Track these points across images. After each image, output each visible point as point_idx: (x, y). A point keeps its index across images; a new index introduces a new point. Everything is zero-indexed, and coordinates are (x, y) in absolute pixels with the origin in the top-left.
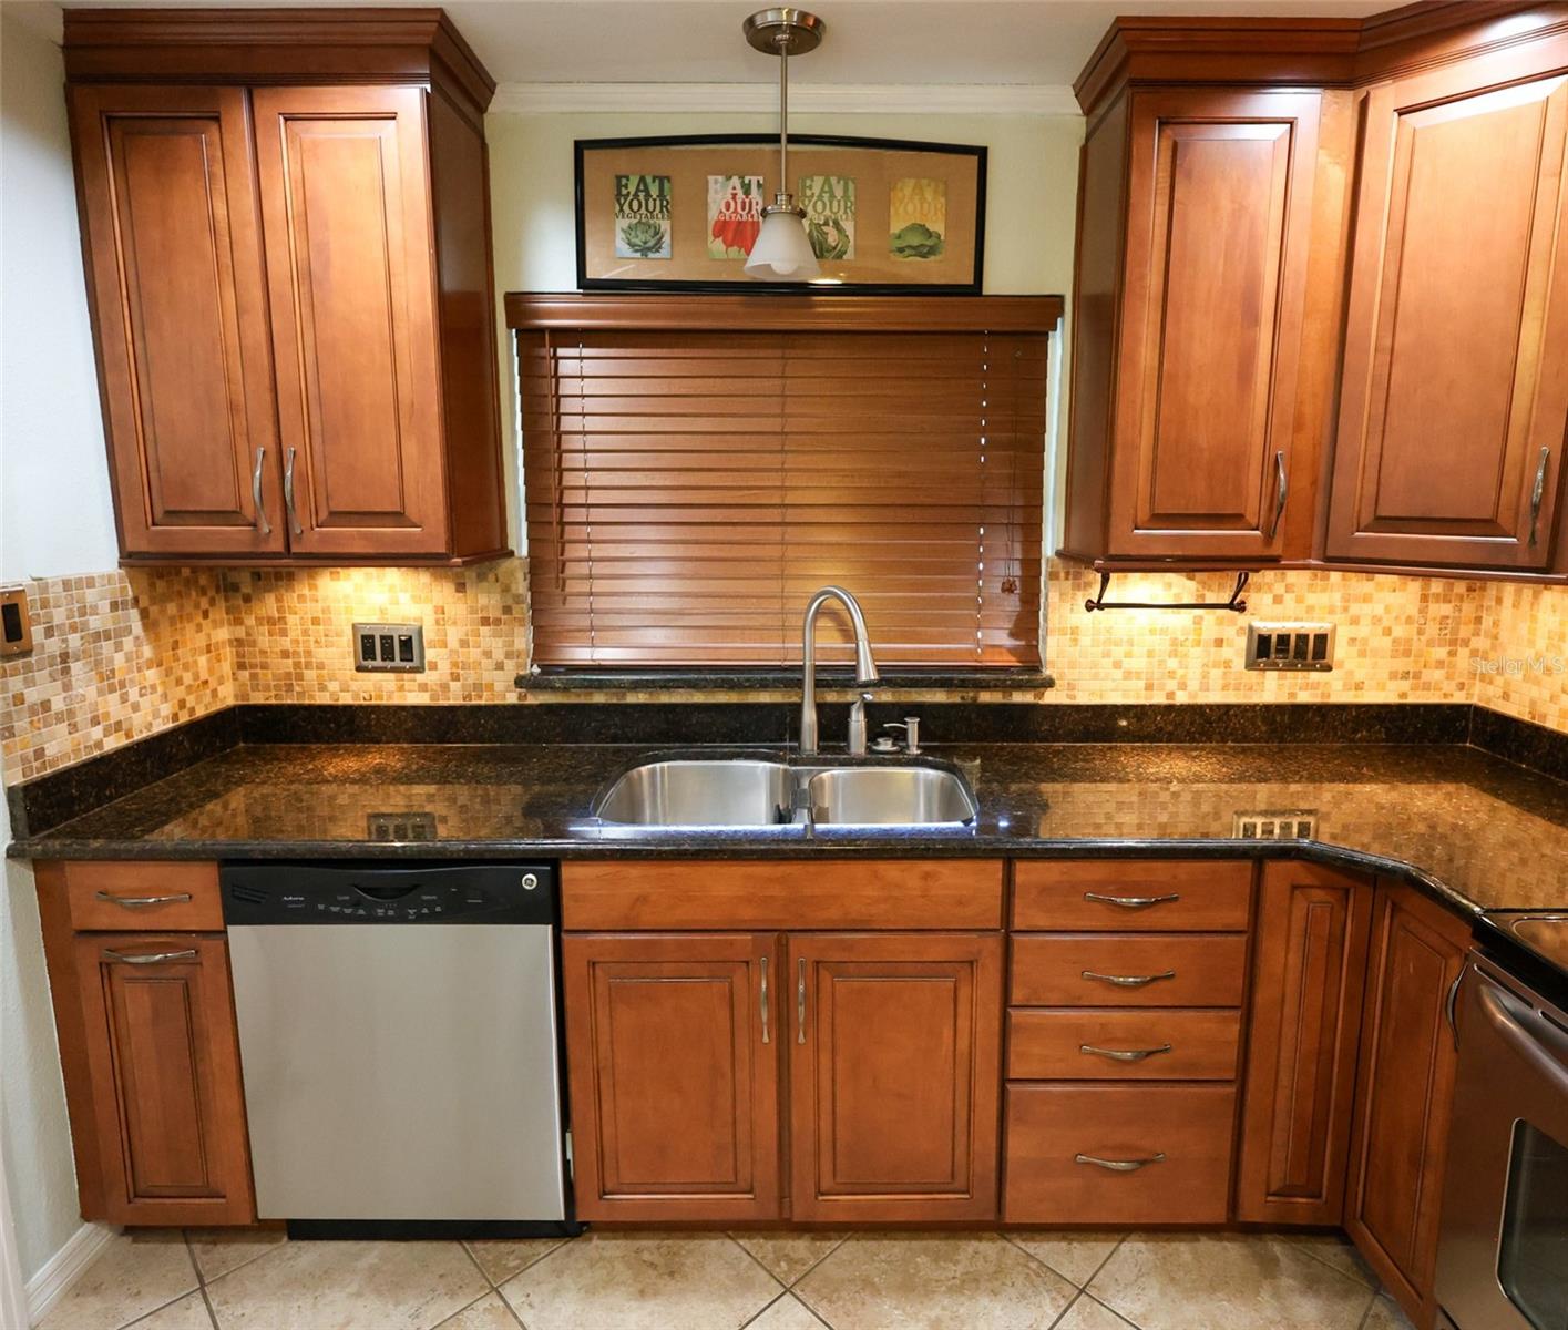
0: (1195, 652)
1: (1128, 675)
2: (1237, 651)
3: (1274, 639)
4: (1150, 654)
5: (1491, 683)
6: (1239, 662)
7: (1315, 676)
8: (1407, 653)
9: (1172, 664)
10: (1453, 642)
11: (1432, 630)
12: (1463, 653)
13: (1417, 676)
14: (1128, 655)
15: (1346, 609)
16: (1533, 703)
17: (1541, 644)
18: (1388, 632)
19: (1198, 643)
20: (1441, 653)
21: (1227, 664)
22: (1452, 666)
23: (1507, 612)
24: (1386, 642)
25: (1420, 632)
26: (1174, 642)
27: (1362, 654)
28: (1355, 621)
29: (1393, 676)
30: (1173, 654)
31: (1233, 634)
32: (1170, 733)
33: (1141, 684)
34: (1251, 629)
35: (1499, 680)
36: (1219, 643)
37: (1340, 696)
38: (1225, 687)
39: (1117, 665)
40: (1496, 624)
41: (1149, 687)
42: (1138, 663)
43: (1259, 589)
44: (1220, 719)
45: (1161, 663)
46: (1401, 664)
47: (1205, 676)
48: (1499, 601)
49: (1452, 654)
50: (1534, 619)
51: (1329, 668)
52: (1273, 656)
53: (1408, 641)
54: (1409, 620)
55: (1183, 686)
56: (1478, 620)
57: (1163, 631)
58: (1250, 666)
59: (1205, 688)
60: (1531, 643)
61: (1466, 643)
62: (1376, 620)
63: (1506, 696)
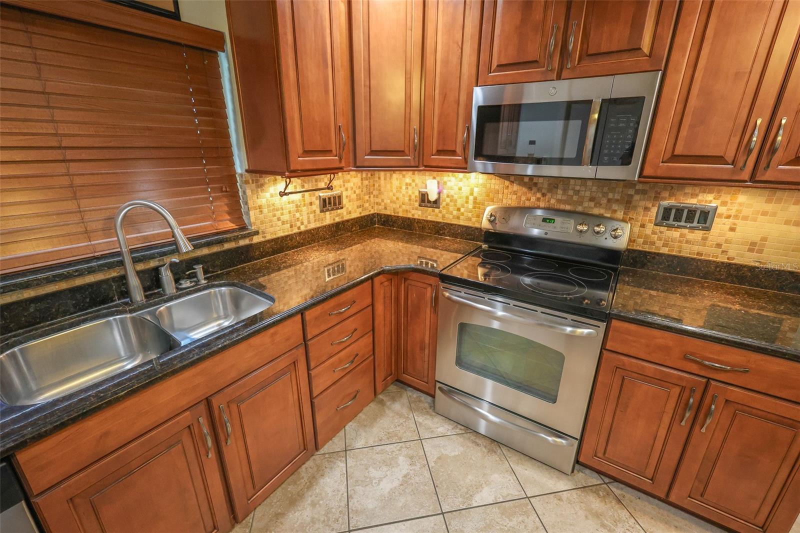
0: (304, 209)
1: (283, 223)
2: (316, 207)
3: (327, 199)
4: (290, 212)
5: (380, 205)
6: (318, 211)
7: (339, 211)
8: (360, 199)
9: (298, 215)
10: (369, 193)
11: (365, 189)
12: (372, 196)
13: (363, 206)
14: (282, 214)
15: (344, 185)
16: (394, 209)
17: (394, 191)
18: (355, 192)
19: (305, 205)
20: (367, 197)
21: (314, 212)
22: (370, 201)
23: (382, 182)
24: (354, 196)
25: (362, 191)
26: (297, 206)
27: (350, 201)
28: (347, 190)
29: (358, 207)
30: (297, 211)
31: (314, 199)
32: (302, 243)
33: (289, 225)
34: (320, 196)
35: (383, 204)
36: (311, 204)
37: (347, 217)
38: (315, 221)
39: (279, 219)
40: (379, 186)
41: (291, 226)
42: (286, 217)
43: (320, 181)
44: (317, 234)
45: (294, 215)
46: (359, 203)
47: (309, 218)
48: (379, 178)
49: (370, 197)
50: (391, 183)
51: (342, 208)
52: (327, 206)
53: (360, 194)
54: (359, 188)
55: (302, 223)
56: (374, 185)
57: (293, 202)
58: (322, 211)
59: (309, 222)
60: (392, 191)
61: (372, 193)
62: (352, 188)
63: (385, 208)
